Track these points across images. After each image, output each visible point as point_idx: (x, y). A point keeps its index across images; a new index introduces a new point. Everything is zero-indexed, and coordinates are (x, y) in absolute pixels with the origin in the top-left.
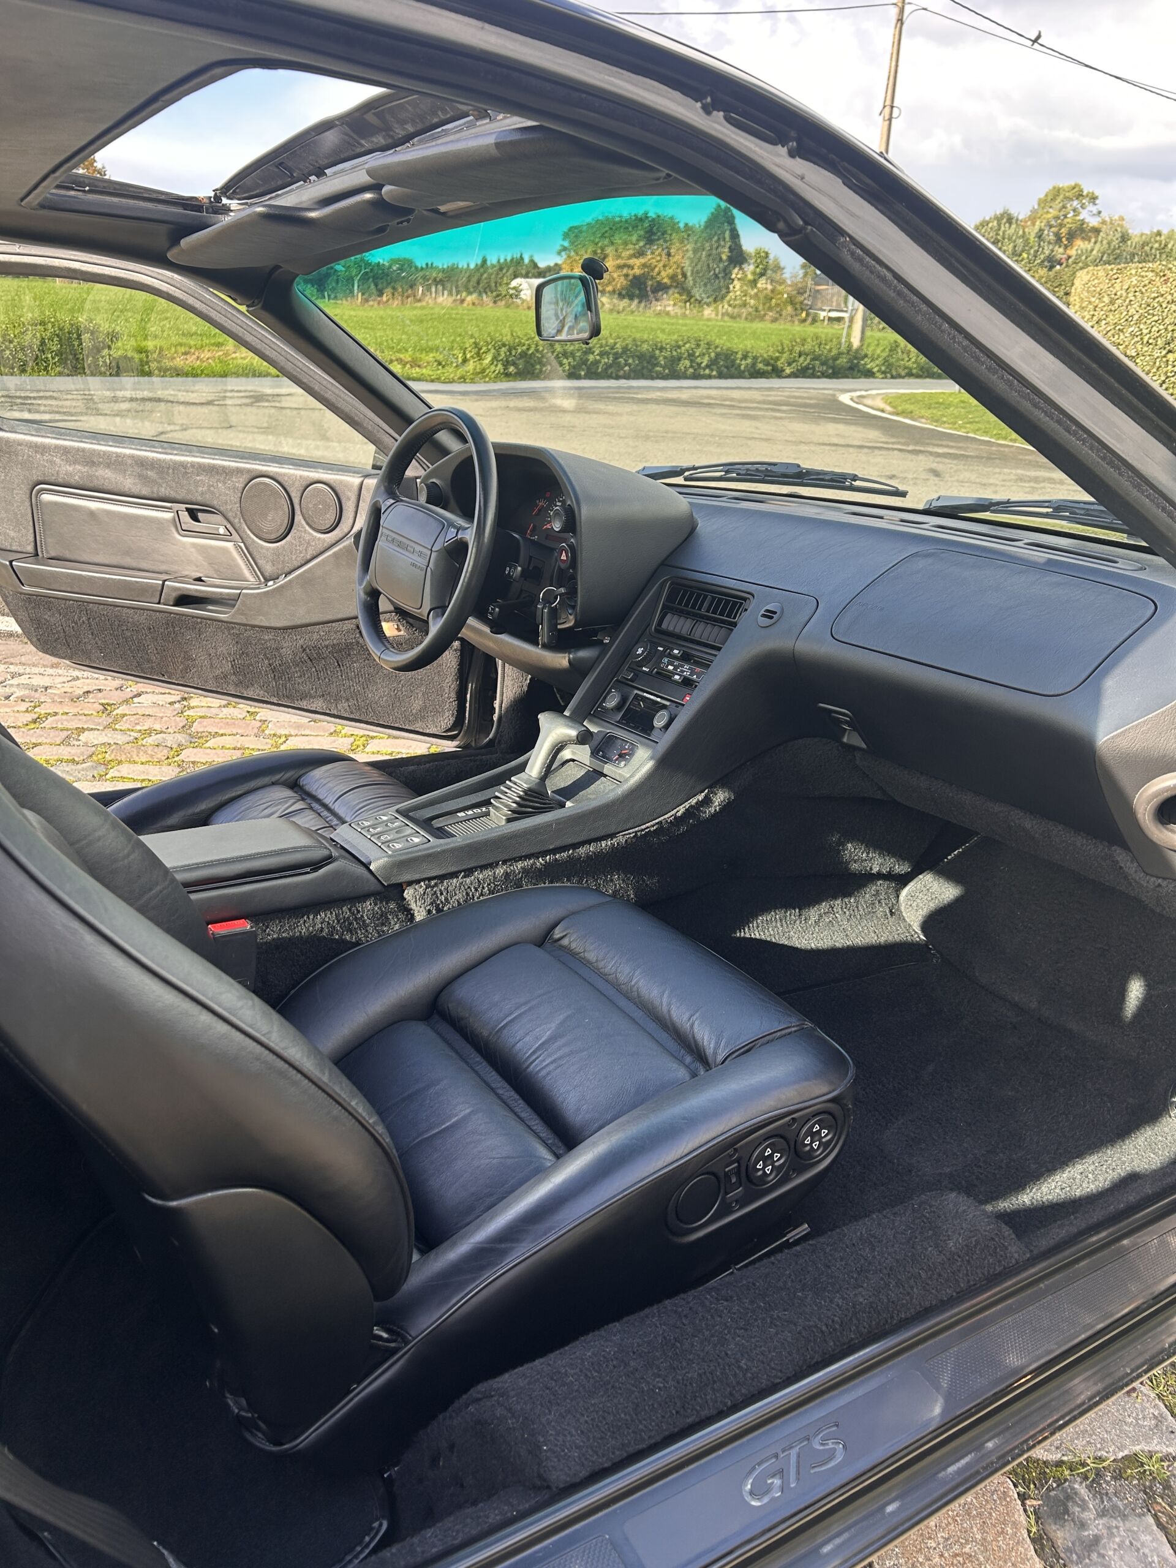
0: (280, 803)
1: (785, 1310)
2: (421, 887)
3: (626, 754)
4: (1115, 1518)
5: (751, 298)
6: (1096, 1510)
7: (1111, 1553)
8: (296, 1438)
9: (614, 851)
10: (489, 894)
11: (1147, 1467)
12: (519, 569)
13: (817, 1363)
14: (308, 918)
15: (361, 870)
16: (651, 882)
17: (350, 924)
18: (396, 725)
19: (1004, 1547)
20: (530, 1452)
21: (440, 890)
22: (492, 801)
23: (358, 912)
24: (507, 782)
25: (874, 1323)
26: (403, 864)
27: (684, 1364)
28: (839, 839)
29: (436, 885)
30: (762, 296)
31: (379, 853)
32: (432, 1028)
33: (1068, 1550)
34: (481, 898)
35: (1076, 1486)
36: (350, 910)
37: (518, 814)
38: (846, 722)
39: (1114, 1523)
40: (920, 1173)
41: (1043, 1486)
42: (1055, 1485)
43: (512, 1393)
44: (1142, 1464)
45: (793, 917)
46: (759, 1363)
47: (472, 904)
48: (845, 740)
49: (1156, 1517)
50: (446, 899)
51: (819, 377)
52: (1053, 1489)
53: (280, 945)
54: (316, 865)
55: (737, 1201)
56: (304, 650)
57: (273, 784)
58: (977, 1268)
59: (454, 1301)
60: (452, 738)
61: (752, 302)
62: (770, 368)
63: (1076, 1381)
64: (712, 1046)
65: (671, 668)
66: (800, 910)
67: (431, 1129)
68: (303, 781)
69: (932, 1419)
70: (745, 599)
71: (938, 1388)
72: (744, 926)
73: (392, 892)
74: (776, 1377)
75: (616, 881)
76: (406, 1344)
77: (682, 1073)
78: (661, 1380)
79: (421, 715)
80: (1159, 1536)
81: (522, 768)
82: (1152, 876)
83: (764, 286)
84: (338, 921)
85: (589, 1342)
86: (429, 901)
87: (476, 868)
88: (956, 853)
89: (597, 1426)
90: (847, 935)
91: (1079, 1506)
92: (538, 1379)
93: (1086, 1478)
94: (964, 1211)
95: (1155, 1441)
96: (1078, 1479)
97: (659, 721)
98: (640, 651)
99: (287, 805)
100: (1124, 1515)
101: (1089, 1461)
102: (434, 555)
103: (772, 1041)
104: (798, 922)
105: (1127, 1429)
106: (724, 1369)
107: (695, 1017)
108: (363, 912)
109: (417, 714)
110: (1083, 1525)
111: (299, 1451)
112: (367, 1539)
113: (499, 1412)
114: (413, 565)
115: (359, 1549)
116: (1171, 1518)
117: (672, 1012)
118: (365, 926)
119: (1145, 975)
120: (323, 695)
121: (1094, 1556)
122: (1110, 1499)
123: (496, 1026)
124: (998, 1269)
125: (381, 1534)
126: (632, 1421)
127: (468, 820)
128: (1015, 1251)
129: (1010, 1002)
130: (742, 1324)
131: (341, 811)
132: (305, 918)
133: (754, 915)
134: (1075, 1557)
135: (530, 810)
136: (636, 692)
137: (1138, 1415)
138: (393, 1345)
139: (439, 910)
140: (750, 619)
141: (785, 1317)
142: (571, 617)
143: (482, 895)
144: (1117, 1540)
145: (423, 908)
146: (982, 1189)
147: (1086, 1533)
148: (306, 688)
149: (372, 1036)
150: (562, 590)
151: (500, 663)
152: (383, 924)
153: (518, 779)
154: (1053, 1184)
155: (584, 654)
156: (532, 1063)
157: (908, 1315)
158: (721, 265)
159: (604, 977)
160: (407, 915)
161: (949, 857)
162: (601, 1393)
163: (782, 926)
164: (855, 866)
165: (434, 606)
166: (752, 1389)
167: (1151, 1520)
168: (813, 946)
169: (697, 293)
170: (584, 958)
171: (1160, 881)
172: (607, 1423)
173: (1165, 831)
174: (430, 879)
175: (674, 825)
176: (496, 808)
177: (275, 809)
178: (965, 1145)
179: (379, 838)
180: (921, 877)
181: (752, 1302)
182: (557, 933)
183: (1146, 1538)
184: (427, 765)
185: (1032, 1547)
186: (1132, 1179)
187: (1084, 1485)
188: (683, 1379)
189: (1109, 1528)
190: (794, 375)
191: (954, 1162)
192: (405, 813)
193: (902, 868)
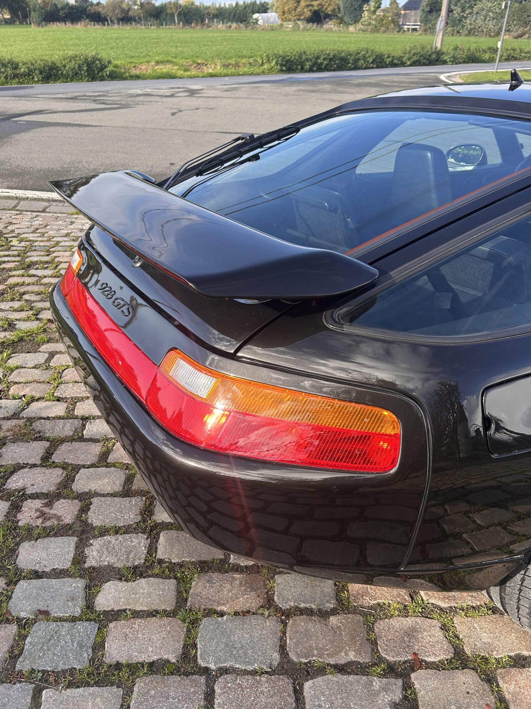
5: (373, 20)
30: (378, 19)
51: (422, 66)
61: (374, 22)
62: (400, 62)
83: (379, 14)
158: (358, 3)
169: (346, 19)
190: (411, 65)
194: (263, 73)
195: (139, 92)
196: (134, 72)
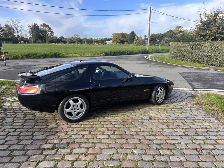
61: (137, 43)
62: (137, 53)
158: (132, 39)
169: (129, 42)
194: (101, 56)
195: (66, 60)
196: (67, 56)
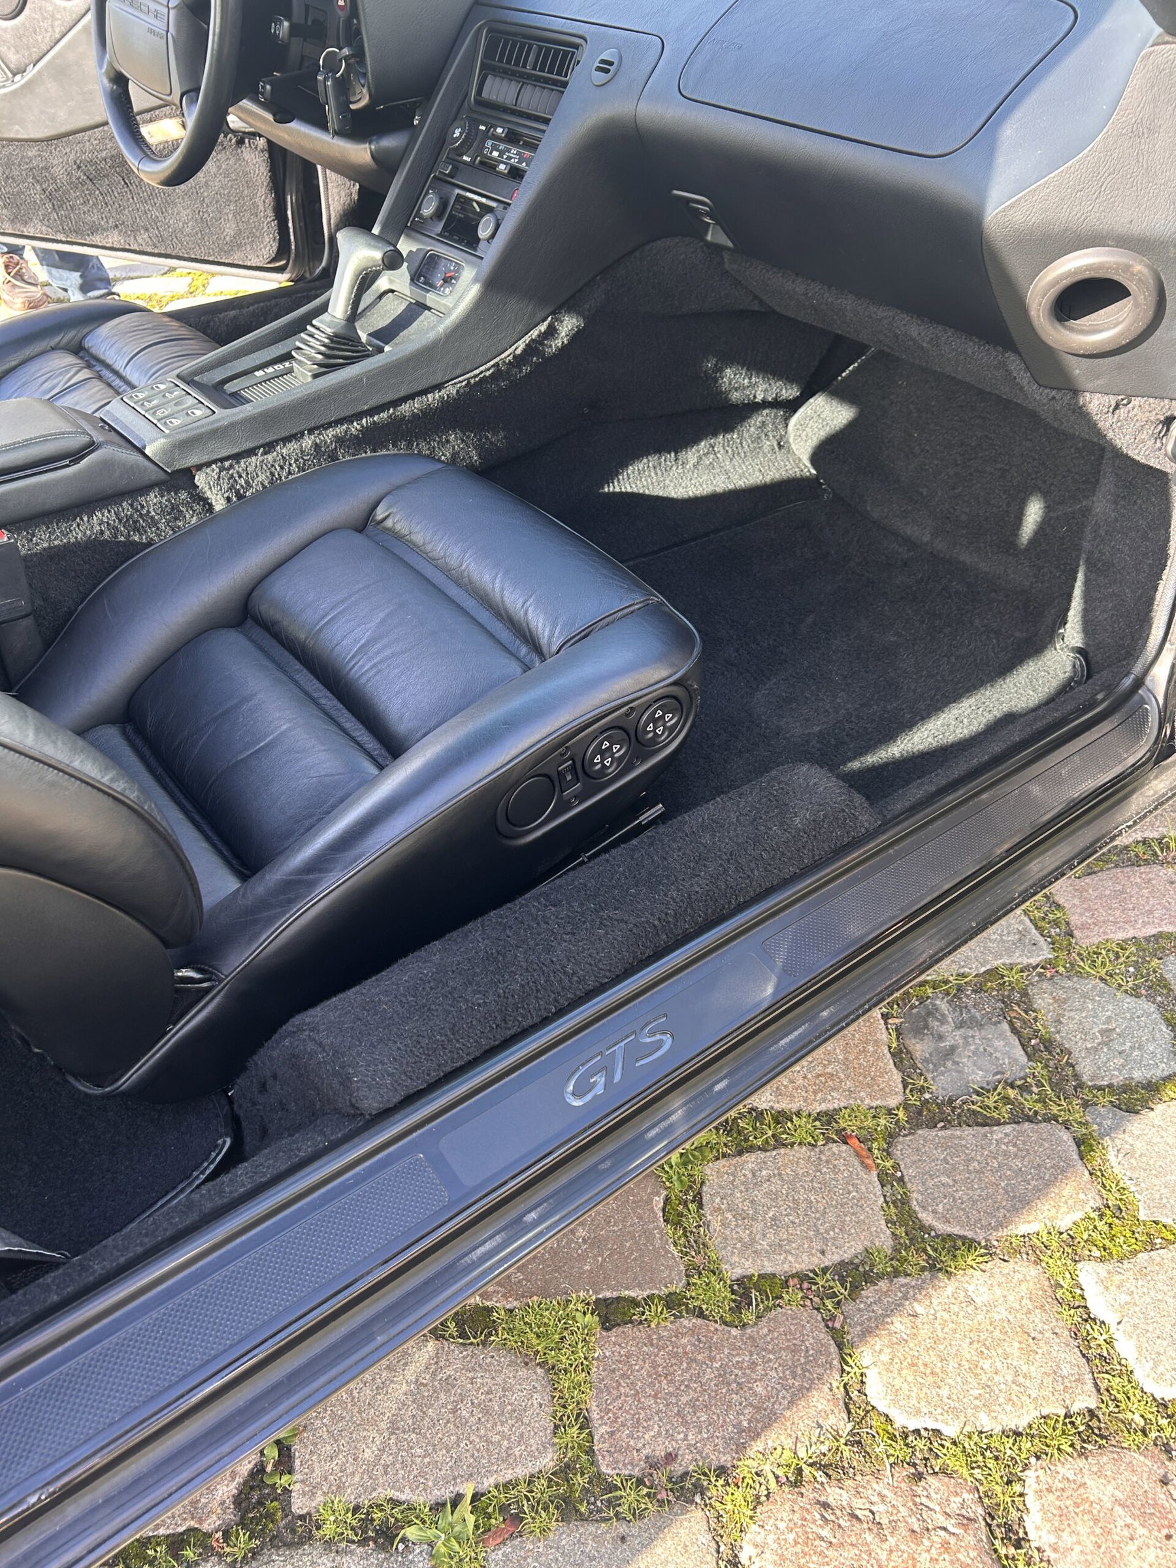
0: (60, 374)
1: (616, 909)
2: (213, 471)
3: (451, 278)
4: (972, 1028)
6: (954, 1022)
7: (965, 1060)
8: (117, 1080)
9: (445, 405)
10: (299, 472)
11: (1007, 979)
12: (286, 24)
13: (649, 957)
14: (82, 519)
15: (136, 457)
16: (497, 439)
17: (135, 522)
18: (211, 259)
19: (865, 1064)
20: (341, 1084)
21: (238, 472)
22: (293, 353)
23: (143, 507)
24: (309, 327)
25: (710, 910)
26: (185, 445)
27: (506, 977)
28: (716, 365)
29: (231, 466)
31: (154, 433)
32: (246, 635)
33: (926, 1061)
34: (290, 477)
35: (938, 1002)
36: (132, 505)
37: (327, 366)
38: (708, 214)
39: (971, 1033)
40: (788, 735)
41: (905, 1005)
42: (917, 1003)
43: (322, 1027)
44: (1003, 976)
45: (668, 463)
46: (587, 966)
47: (279, 485)
48: (709, 238)
49: (1011, 1024)
50: (247, 482)
52: (916, 1007)
53: (53, 555)
54: (75, 456)
55: (575, 797)
56: (79, 167)
57: (53, 349)
58: (823, 842)
59: (264, 937)
60: (281, 270)
63: (920, 940)
64: (546, 634)
65: (495, 154)
66: (676, 453)
67: (246, 749)
68: (88, 343)
69: (765, 999)
70: (576, 46)
71: (772, 970)
72: (613, 480)
73: (182, 479)
74: (604, 976)
75: (454, 443)
76: (220, 981)
77: (515, 668)
78: (480, 996)
79: (236, 244)
80: (1012, 1041)
81: (324, 308)
82: (1046, 387)
84: (120, 521)
85: (408, 964)
86: (226, 487)
87: (277, 441)
88: (851, 368)
89: (411, 1051)
90: (729, 478)
91: (938, 1020)
92: (350, 1011)
93: (948, 994)
94: (815, 784)
95: (1017, 954)
96: (940, 996)
97: (483, 232)
98: (457, 133)
99: (68, 376)
100: (981, 1025)
101: (951, 979)
102: (172, 13)
103: (613, 622)
104: (674, 468)
105: (991, 945)
106: (549, 977)
107: (529, 603)
108: (148, 506)
109: (231, 241)
110: (941, 1038)
111: (123, 1093)
112: (214, 1154)
113: (311, 1046)
114: (152, 32)
115: (206, 1164)
116: (1025, 1023)
117: (505, 598)
118: (155, 523)
119: (1046, 495)
120: (116, 226)
121: (949, 1064)
122: (969, 1011)
123: (312, 629)
124: (846, 840)
125: (224, 1150)
126: (448, 1041)
127: (269, 380)
128: (866, 819)
129: (902, 537)
130: (569, 929)
131: (134, 377)
132: (78, 520)
133: (624, 464)
134: (931, 1066)
135: (341, 361)
136: (457, 191)
137: (1003, 931)
138: (205, 985)
139: (240, 497)
140: (583, 75)
141: (615, 917)
142: (365, 91)
143: (290, 473)
144: (972, 1048)
145: (219, 496)
146: (852, 746)
147: (943, 1045)
148: (94, 217)
149: (179, 650)
150: (346, 51)
151: (319, 168)
152: (176, 519)
153: (321, 322)
154: (926, 733)
155: (390, 142)
156: (354, 666)
157: (748, 898)
159: (432, 561)
160: (204, 506)
161: (844, 375)
162: (417, 1017)
163: (656, 474)
164: (735, 396)
165: (184, 89)
166: (578, 993)
167: (1005, 1026)
168: (691, 494)
170: (412, 542)
171: (1054, 393)
172: (422, 1047)
173: (1063, 330)
174: (222, 460)
175: (514, 366)
176: (300, 363)
177: (55, 381)
178: (839, 700)
179: (154, 413)
180: (812, 400)
181: (581, 905)
182: (380, 513)
183: (999, 1043)
184: (251, 308)
185: (891, 1061)
186: (1009, 719)
187: (945, 1000)
188: (504, 992)
189: (965, 1038)
191: (825, 720)
192: (188, 379)
193: (790, 392)
